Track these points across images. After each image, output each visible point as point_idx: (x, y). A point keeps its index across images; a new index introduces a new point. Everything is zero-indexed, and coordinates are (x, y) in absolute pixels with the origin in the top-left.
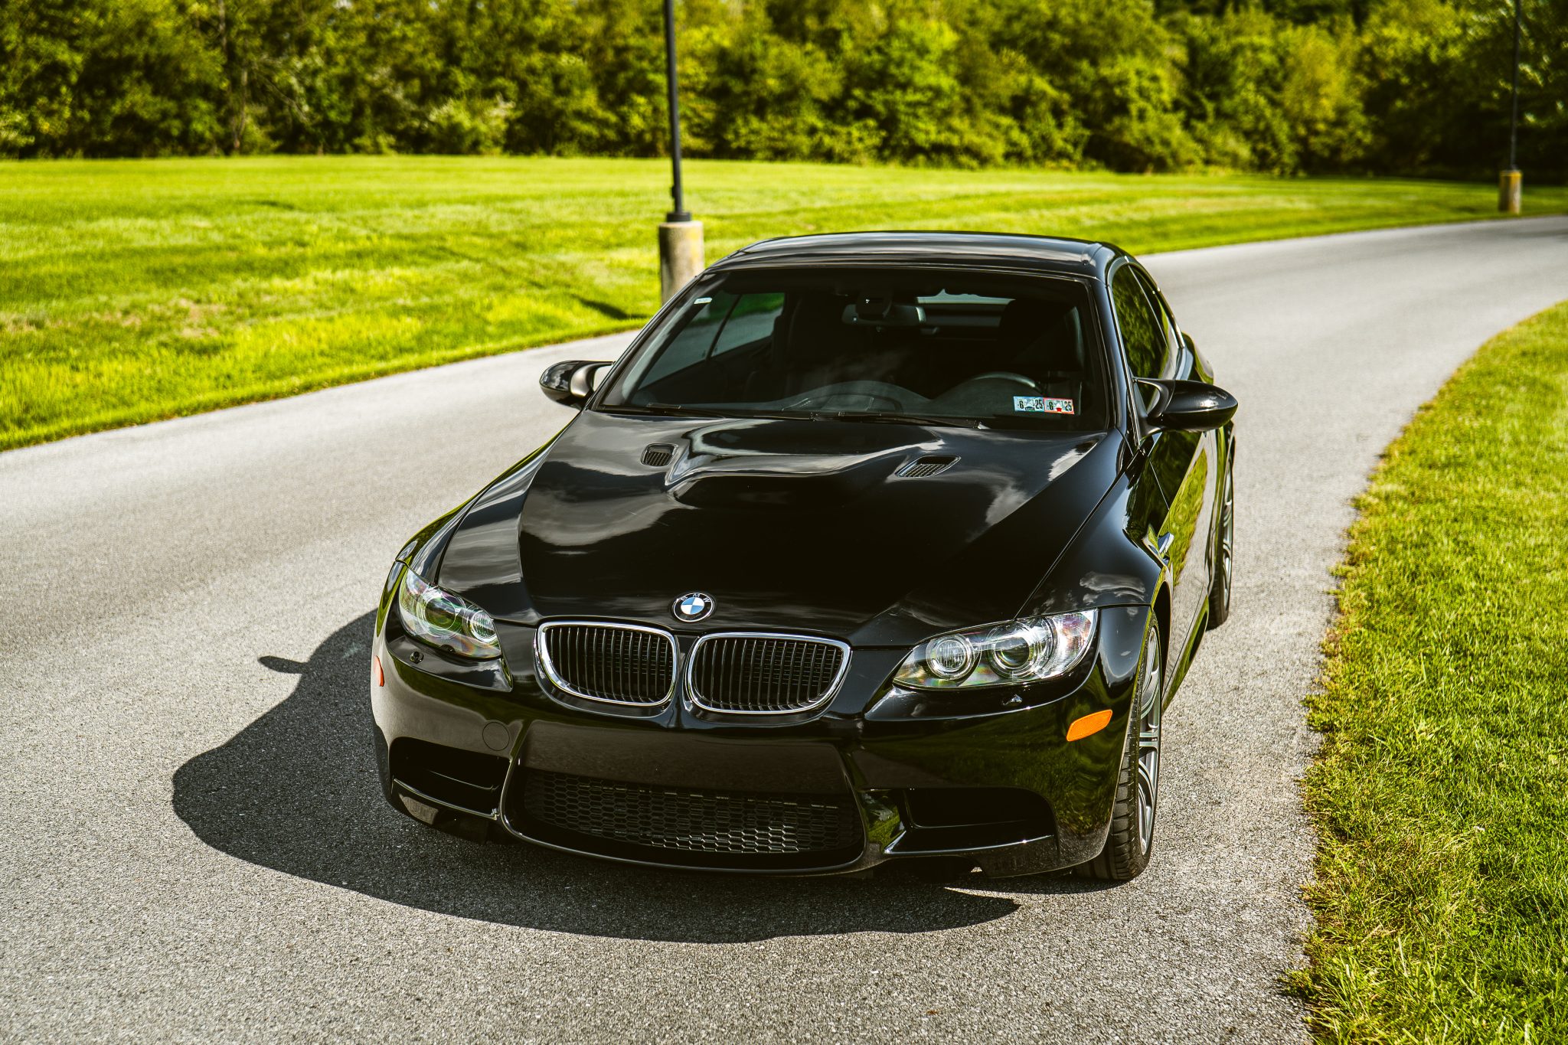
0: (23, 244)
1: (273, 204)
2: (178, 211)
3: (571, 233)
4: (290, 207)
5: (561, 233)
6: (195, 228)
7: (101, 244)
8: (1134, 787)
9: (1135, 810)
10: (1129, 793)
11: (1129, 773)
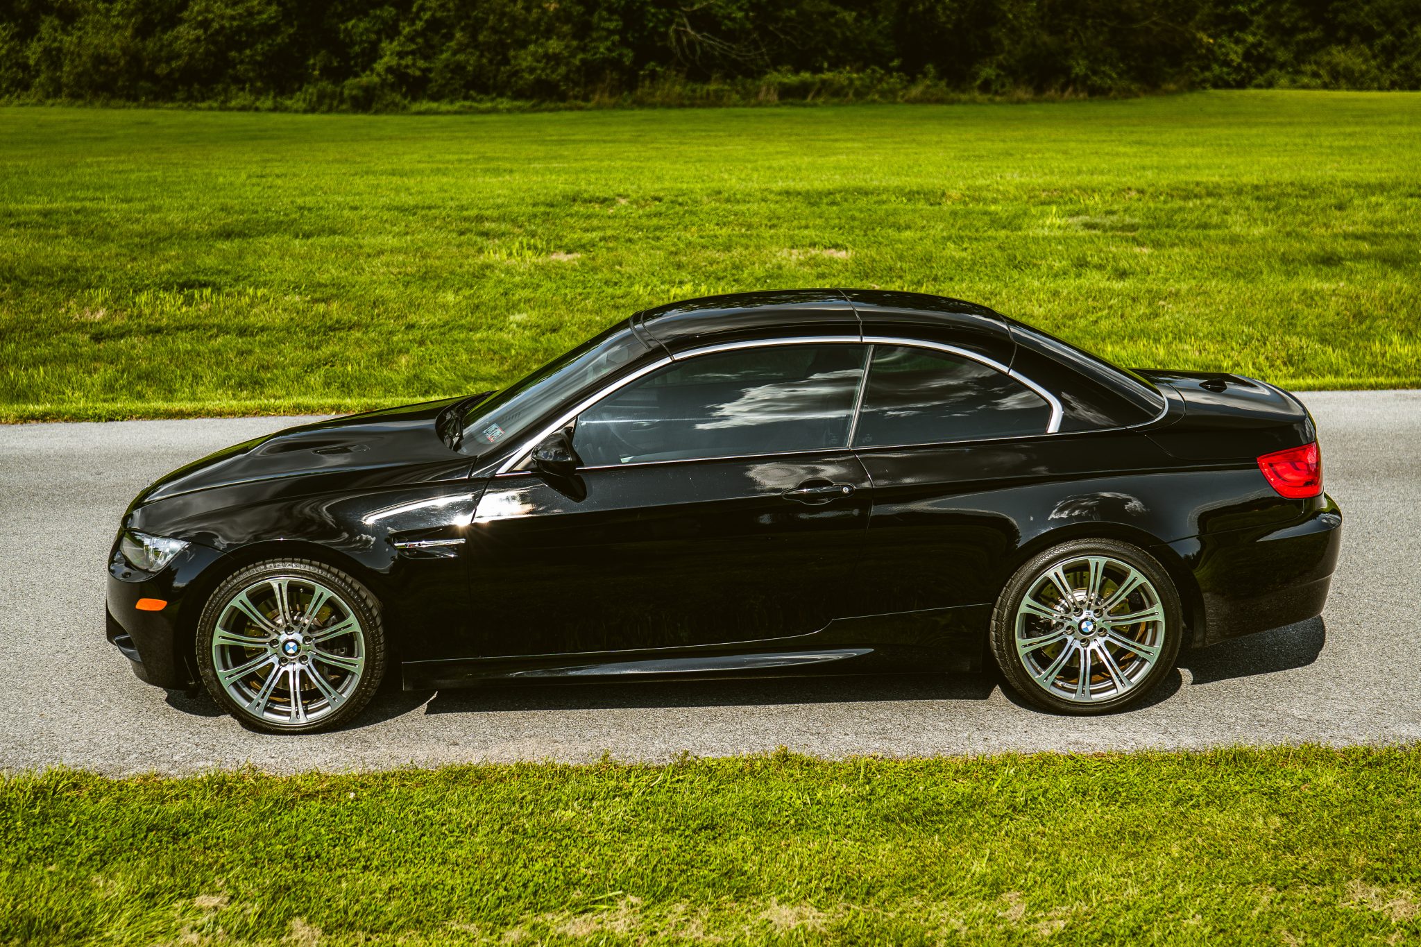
8: (204, 660)
9: (207, 675)
10: (200, 662)
11: (198, 649)
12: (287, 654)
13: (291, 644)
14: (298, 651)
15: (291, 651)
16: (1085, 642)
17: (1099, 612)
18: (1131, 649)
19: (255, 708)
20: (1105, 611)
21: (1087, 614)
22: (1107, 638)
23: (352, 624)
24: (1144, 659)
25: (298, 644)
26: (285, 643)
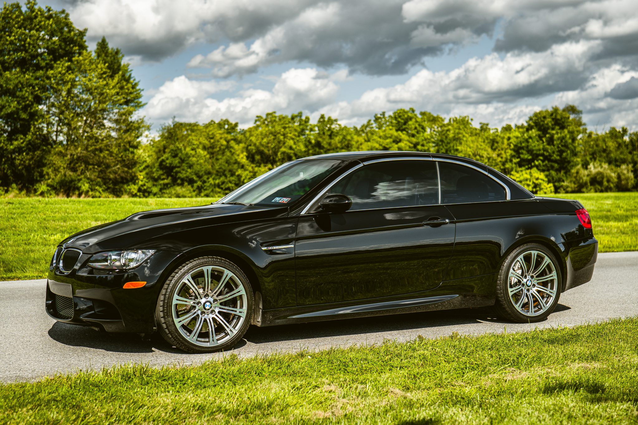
8: (167, 313)
9: (169, 321)
10: (164, 315)
11: (164, 307)
12: (205, 309)
13: (208, 304)
14: (211, 307)
15: (207, 308)
16: (528, 290)
17: (532, 277)
18: (548, 292)
19: (192, 339)
20: (535, 276)
21: (528, 277)
22: (536, 288)
23: (241, 290)
24: (551, 296)
25: (211, 304)
26: (205, 303)
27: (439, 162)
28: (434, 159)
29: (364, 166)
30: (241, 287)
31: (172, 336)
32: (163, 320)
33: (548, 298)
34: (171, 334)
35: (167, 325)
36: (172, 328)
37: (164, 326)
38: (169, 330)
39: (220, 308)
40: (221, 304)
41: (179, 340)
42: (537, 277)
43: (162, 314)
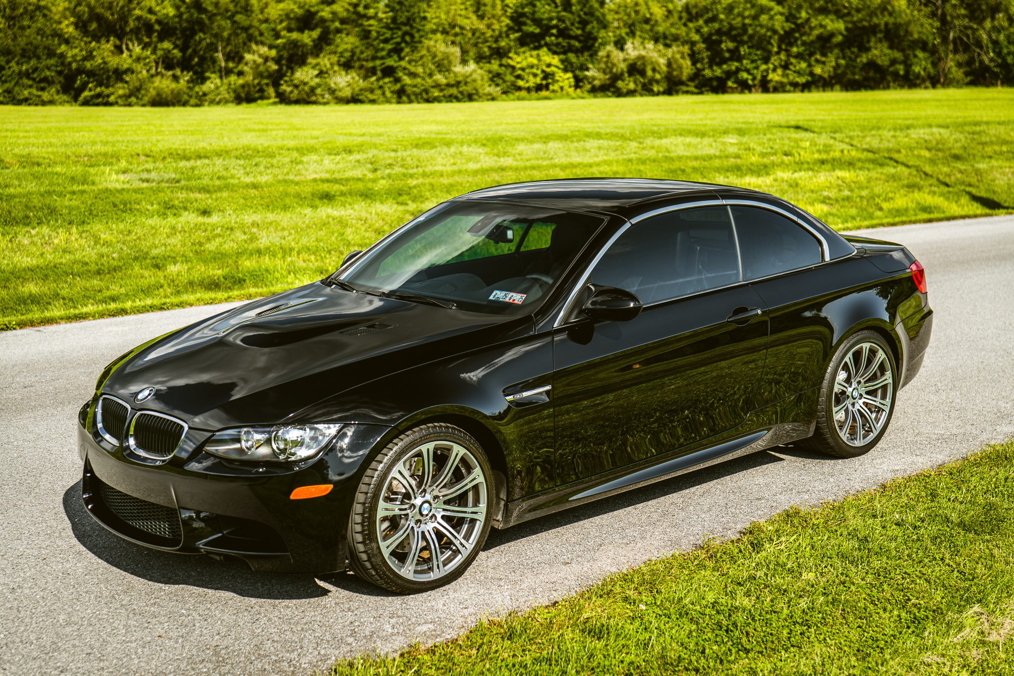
0: (602, 152)
1: (798, 127)
2: (726, 132)
3: (1004, 148)
4: (806, 130)
5: (997, 148)
6: (724, 144)
7: (652, 153)
8: (370, 535)
9: (372, 549)
10: (364, 538)
11: (363, 526)
12: (422, 515)
13: (426, 505)
16: (853, 404)
17: (859, 382)
18: (878, 404)
19: (407, 571)
20: (863, 381)
21: (854, 385)
22: (863, 400)
23: (478, 476)
24: (883, 410)
25: (430, 505)
26: (421, 506)
27: (731, 205)
28: (724, 202)
29: (632, 225)
30: (477, 471)
31: (377, 573)
32: (361, 548)
33: (878, 412)
34: (376, 570)
35: (368, 555)
36: (378, 560)
37: (364, 557)
38: (371, 563)
39: (444, 510)
40: (445, 503)
41: (388, 577)
42: (865, 382)
43: (359, 538)
